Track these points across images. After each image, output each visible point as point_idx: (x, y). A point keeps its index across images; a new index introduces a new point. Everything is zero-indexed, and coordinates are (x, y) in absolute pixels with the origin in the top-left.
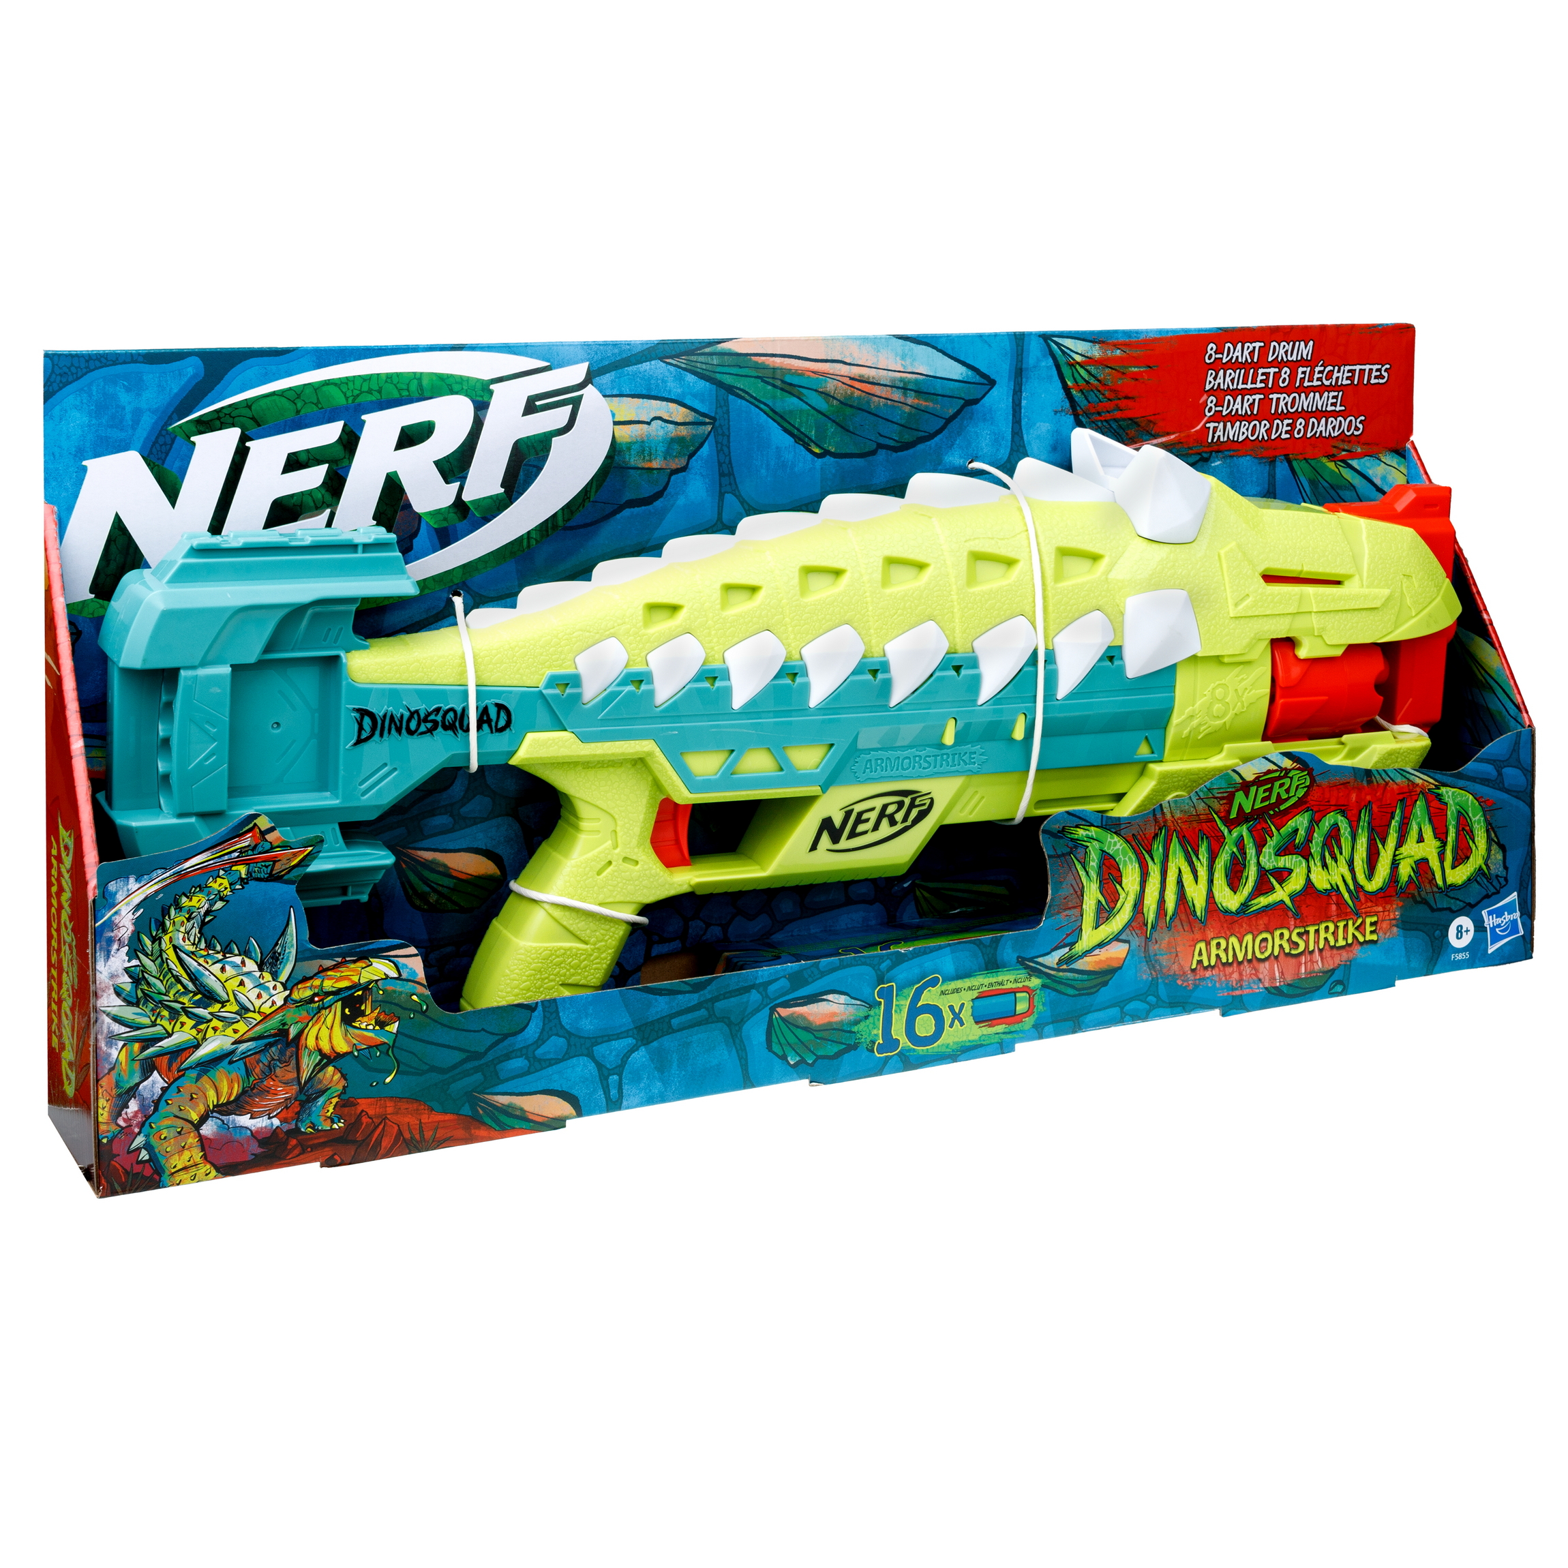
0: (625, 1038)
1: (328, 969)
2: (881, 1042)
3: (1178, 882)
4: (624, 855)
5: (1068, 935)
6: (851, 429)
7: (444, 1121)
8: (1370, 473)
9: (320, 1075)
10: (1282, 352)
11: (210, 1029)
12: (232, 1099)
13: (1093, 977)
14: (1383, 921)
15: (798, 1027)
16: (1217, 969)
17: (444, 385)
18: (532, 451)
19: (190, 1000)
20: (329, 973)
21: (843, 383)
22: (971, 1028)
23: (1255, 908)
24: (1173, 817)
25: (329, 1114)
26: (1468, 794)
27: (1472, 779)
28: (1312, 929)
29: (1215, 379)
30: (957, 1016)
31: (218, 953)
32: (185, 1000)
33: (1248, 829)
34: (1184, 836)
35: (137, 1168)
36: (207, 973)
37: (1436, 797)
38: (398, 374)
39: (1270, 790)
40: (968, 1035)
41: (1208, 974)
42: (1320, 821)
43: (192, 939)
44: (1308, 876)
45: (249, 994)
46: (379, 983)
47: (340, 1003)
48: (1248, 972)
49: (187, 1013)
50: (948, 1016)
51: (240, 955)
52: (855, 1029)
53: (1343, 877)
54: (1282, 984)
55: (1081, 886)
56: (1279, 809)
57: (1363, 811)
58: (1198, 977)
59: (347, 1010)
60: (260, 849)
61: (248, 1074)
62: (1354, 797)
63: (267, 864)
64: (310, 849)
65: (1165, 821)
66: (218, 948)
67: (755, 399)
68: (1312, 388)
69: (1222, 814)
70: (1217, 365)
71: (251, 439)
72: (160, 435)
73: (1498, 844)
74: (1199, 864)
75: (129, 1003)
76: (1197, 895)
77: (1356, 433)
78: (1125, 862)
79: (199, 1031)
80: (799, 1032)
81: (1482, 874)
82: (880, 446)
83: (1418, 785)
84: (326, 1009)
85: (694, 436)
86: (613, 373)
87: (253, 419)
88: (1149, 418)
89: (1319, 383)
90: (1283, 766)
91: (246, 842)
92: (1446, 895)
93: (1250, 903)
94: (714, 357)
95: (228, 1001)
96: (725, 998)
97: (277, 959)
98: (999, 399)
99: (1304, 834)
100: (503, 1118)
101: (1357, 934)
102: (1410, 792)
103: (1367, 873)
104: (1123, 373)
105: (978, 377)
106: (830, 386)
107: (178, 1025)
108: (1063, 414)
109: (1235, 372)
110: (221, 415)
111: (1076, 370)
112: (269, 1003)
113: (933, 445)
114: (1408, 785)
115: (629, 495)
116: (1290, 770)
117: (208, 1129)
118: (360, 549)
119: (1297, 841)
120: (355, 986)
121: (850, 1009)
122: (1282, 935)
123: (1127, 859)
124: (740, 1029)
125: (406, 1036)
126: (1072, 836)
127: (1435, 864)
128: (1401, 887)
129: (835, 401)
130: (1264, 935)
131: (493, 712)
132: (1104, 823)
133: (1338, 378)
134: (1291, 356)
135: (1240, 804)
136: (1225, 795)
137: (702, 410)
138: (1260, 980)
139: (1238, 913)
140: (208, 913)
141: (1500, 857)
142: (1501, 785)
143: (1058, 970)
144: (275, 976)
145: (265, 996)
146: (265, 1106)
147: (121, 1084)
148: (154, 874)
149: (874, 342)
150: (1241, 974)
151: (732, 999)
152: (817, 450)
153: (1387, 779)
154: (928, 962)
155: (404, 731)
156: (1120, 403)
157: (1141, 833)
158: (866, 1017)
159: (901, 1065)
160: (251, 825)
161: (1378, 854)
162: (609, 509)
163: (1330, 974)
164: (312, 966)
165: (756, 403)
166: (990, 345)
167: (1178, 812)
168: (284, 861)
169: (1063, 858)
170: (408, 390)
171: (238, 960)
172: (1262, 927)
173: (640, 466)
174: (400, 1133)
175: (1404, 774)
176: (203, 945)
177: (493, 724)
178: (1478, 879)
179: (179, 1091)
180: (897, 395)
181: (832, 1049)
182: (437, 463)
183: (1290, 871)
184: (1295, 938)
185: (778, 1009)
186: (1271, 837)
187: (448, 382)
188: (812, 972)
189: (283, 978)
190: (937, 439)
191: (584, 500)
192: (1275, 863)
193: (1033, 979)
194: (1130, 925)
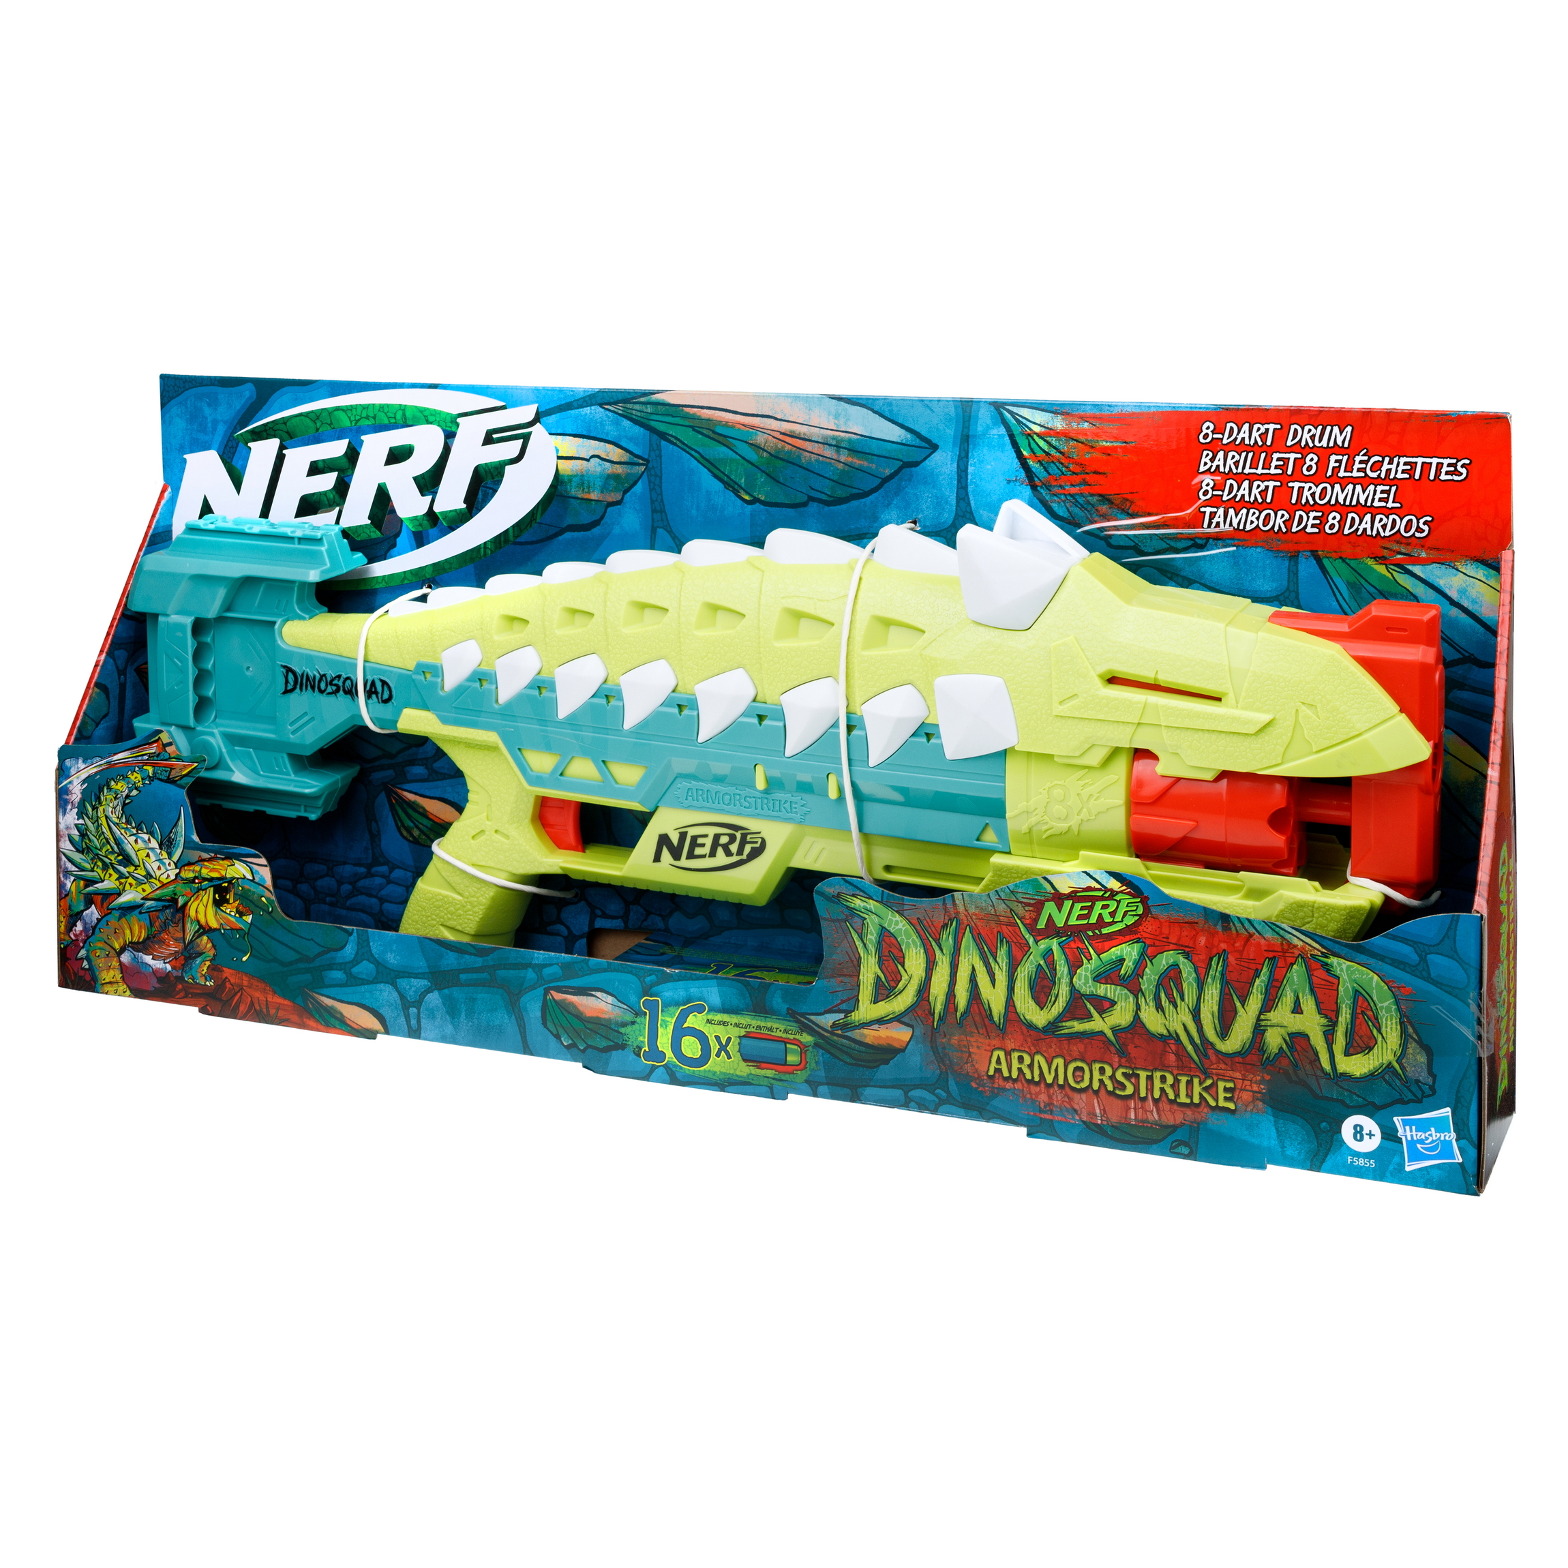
0: (422, 978)
1: (204, 860)
2: (647, 1050)
3: (971, 980)
4: (496, 828)
5: (843, 1002)
6: (781, 480)
7: (284, 1004)
8: (1441, 583)
9: (198, 940)
10: (1306, 436)
11: (127, 884)
12: (141, 940)
13: (872, 1051)
14: (1241, 1090)
15: (570, 1013)
16: (1019, 1083)
17: (424, 417)
18: (489, 476)
19: (115, 859)
20: (206, 863)
21: (774, 437)
22: (738, 1064)
23: (1066, 1031)
24: (966, 910)
25: (204, 973)
26: (1372, 973)
27: (1381, 958)
28: (1143, 1075)
29: (1212, 460)
30: (723, 1048)
31: (133, 828)
32: (112, 857)
33: (1059, 944)
34: (979, 934)
35: (81, 973)
36: (126, 841)
37: (1322, 966)
38: (388, 405)
39: (1091, 908)
40: (735, 1070)
41: (1009, 1085)
42: (1155, 956)
43: (117, 813)
44: (1137, 1013)
45: (153, 865)
46: (240, 880)
47: (212, 889)
48: (1059, 1098)
49: (114, 868)
50: (715, 1047)
51: (147, 833)
52: (622, 1030)
53: (1184, 1025)
54: (1105, 1123)
55: (857, 956)
56: (1100, 931)
57: (1215, 959)
58: (996, 1085)
59: (217, 896)
60: (162, 757)
61: (151, 925)
62: (1202, 940)
63: (167, 769)
64: (196, 764)
65: (957, 913)
66: (134, 825)
67: (686, 445)
68: (1351, 480)
69: (1028, 922)
70: (1215, 446)
71: (286, 448)
72: (229, 440)
73: (1420, 1043)
74: (997, 967)
75: (78, 851)
76: (994, 998)
77: (1418, 535)
78: (908, 944)
79: (121, 883)
80: (570, 1017)
81: (1392, 1072)
82: (812, 499)
83: (1295, 946)
84: (203, 890)
85: (628, 475)
86: (558, 415)
87: (287, 432)
88: (1125, 496)
89: (1362, 474)
90: (1109, 886)
91: (153, 749)
92: (1336, 1083)
93: (1060, 1024)
94: (648, 406)
95: (139, 866)
96: (504, 969)
97: (172, 844)
98: (943, 462)
99: (1133, 967)
100: (326, 1016)
101: (1205, 1095)
102: (1284, 951)
103: (1218, 1029)
104: (1092, 447)
105: (918, 440)
106: (760, 439)
107: (107, 875)
108: (1018, 484)
109: (1240, 455)
110: (267, 428)
111: (1034, 440)
112: (165, 875)
113: (868, 503)
114: (1282, 944)
115: (570, 521)
116: (1118, 893)
117: (126, 958)
118: (296, 540)
119: (1123, 972)
120: (222, 878)
121: (617, 1011)
122: (1102, 1071)
123: (910, 941)
124: (518, 1000)
125: (257, 928)
126: (848, 904)
127: (1318, 1042)
128: (1268, 1058)
129: (765, 453)
130: (1080, 1064)
131: (379, 685)
132: (885, 900)
133: (1389, 471)
134: (1320, 441)
135: (1050, 914)
136: (1032, 901)
137: (637, 452)
138: (1075, 1111)
139: (1045, 1031)
140: (127, 796)
141: (1422, 1059)
142: (1424, 973)
143: (832, 1033)
144: (170, 856)
145: (163, 870)
146: (162, 953)
147: (73, 908)
148: (94, 760)
149: (807, 401)
150: (1050, 1097)
151: (511, 971)
152: (747, 497)
153: (1252, 930)
154: (695, 988)
155: (316, 689)
156: (1087, 478)
157: (928, 919)
158: (633, 1023)
159: (667, 1077)
160: (157, 738)
161: (1235, 1012)
162: (552, 531)
163: (1170, 1130)
164: (194, 855)
165: (688, 449)
166: (932, 410)
167: (973, 907)
168: (178, 770)
169: (837, 924)
170: (395, 418)
171: (146, 837)
172: (1076, 1054)
173: (580, 496)
174: (252, 1004)
175: (1277, 929)
176: (124, 820)
177: (380, 696)
178: (1387, 1077)
179: (108, 924)
180: (829, 452)
181: (603, 1043)
182: (415, 479)
183: (1113, 1003)
184: (1119, 1076)
185: (552, 992)
186: (1089, 961)
187: (425, 413)
188: (582, 967)
189: (175, 858)
190: (872, 497)
191: (531, 521)
192: (1092, 989)
193: (805, 1034)
194: (914, 1009)
